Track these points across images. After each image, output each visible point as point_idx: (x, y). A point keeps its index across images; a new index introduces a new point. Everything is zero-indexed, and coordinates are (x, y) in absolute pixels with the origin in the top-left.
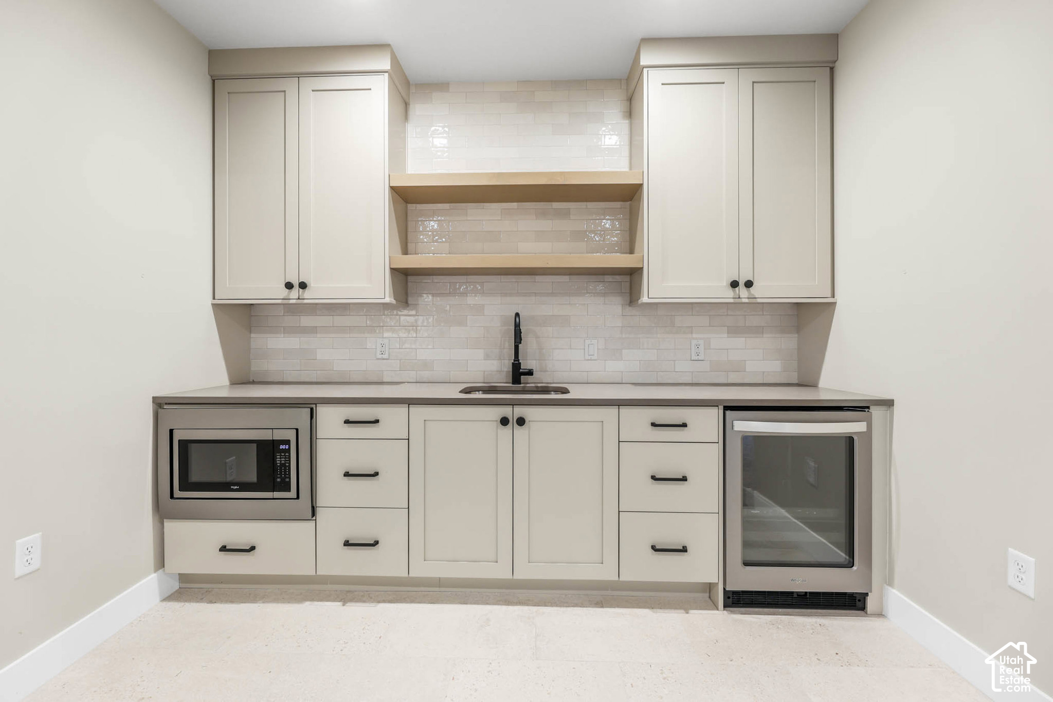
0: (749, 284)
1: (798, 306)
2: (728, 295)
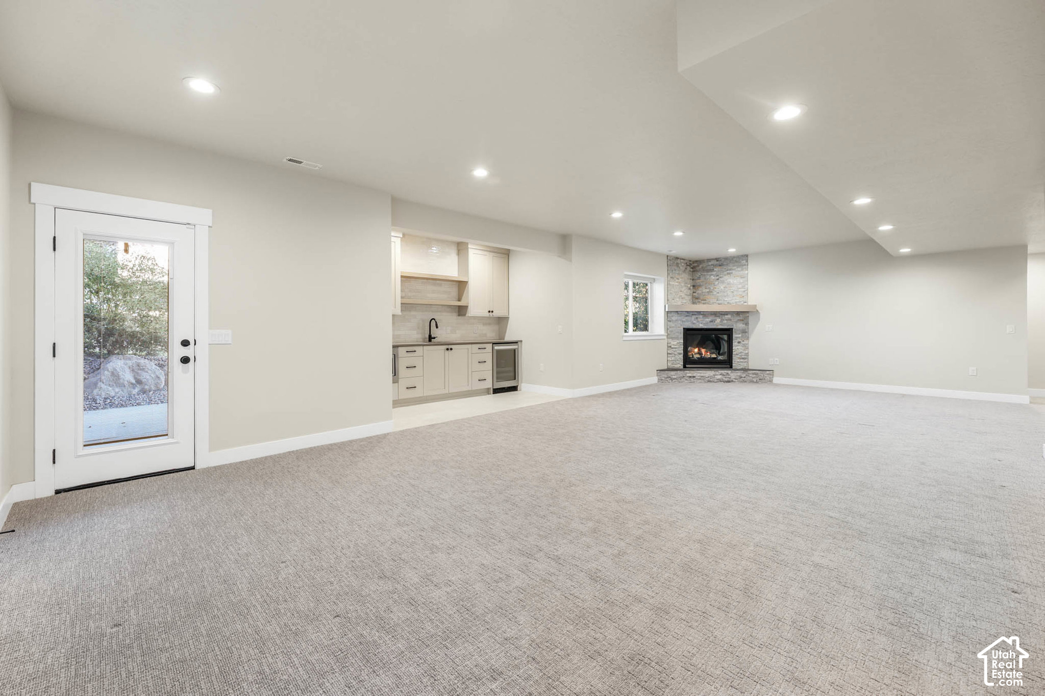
0: (492, 312)
1: (499, 317)
2: (487, 314)
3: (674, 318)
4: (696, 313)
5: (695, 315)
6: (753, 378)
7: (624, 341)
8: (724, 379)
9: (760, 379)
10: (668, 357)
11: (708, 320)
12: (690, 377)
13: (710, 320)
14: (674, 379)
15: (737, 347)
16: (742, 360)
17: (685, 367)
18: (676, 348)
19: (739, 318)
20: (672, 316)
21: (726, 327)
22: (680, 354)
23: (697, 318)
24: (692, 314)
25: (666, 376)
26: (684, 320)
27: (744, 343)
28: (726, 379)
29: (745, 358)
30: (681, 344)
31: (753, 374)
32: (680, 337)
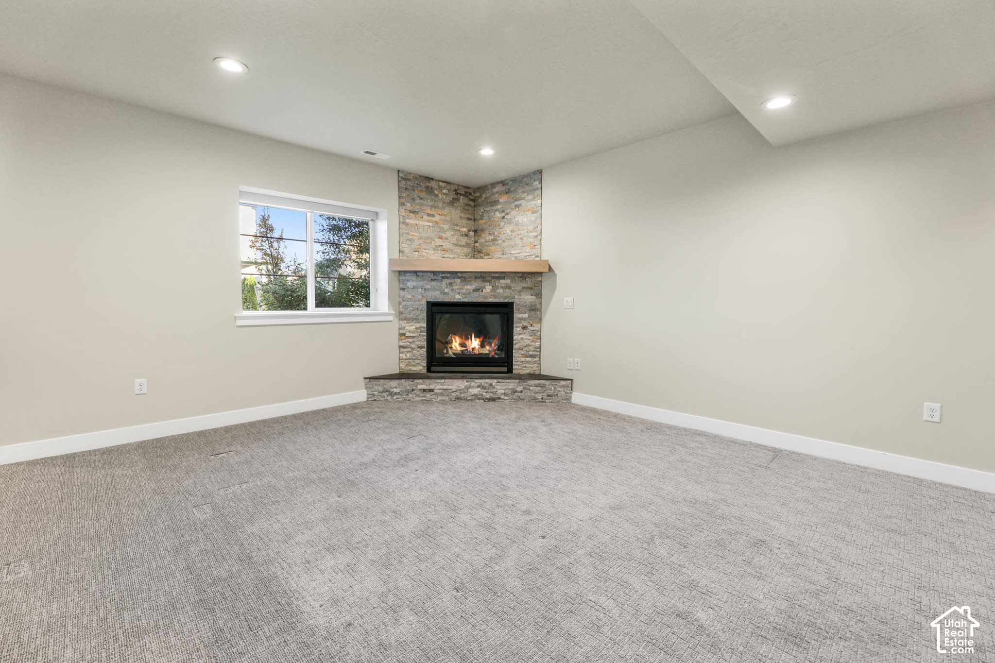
3: (410, 284)
4: (449, 275)
5: (447, 278)
6: (536, 393)
7: (238, 326)
8: (484, 394)
9: (548, 396)
10: (400, 353)
11: (470, 287)
12: (424, 390)
13: (473, 287)
14: (396, 394)
15: (520, 336)
16: (528, 359)
17: (429, 370)
18: (413, 337)
19: (524, 285)
20: (408, 281)
21: (502, 300)
22: (421, 347)
23: (451, 284)
24: (443, 278)
25: (381, 389)
26: (428, 287)
27: (532, 328)
28: (488, 396)
29: (536, 354)
30: (423, 329)
31: (537, 386)
32: (420, 317)
